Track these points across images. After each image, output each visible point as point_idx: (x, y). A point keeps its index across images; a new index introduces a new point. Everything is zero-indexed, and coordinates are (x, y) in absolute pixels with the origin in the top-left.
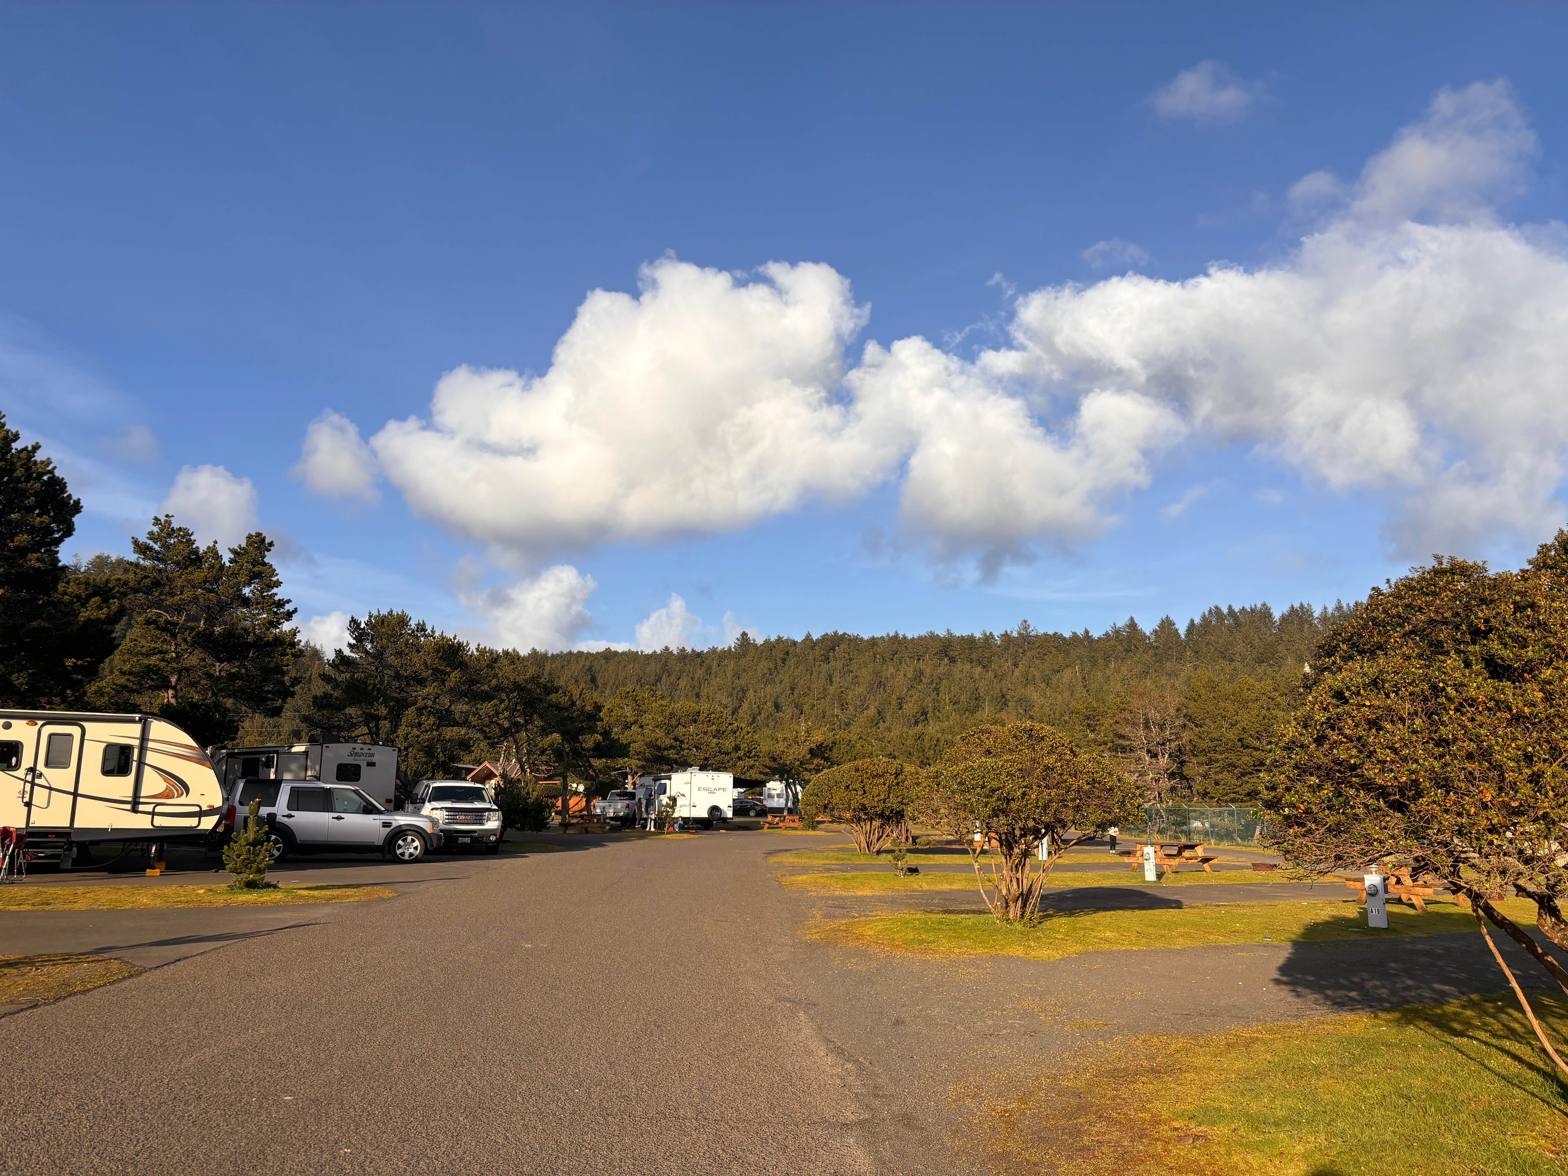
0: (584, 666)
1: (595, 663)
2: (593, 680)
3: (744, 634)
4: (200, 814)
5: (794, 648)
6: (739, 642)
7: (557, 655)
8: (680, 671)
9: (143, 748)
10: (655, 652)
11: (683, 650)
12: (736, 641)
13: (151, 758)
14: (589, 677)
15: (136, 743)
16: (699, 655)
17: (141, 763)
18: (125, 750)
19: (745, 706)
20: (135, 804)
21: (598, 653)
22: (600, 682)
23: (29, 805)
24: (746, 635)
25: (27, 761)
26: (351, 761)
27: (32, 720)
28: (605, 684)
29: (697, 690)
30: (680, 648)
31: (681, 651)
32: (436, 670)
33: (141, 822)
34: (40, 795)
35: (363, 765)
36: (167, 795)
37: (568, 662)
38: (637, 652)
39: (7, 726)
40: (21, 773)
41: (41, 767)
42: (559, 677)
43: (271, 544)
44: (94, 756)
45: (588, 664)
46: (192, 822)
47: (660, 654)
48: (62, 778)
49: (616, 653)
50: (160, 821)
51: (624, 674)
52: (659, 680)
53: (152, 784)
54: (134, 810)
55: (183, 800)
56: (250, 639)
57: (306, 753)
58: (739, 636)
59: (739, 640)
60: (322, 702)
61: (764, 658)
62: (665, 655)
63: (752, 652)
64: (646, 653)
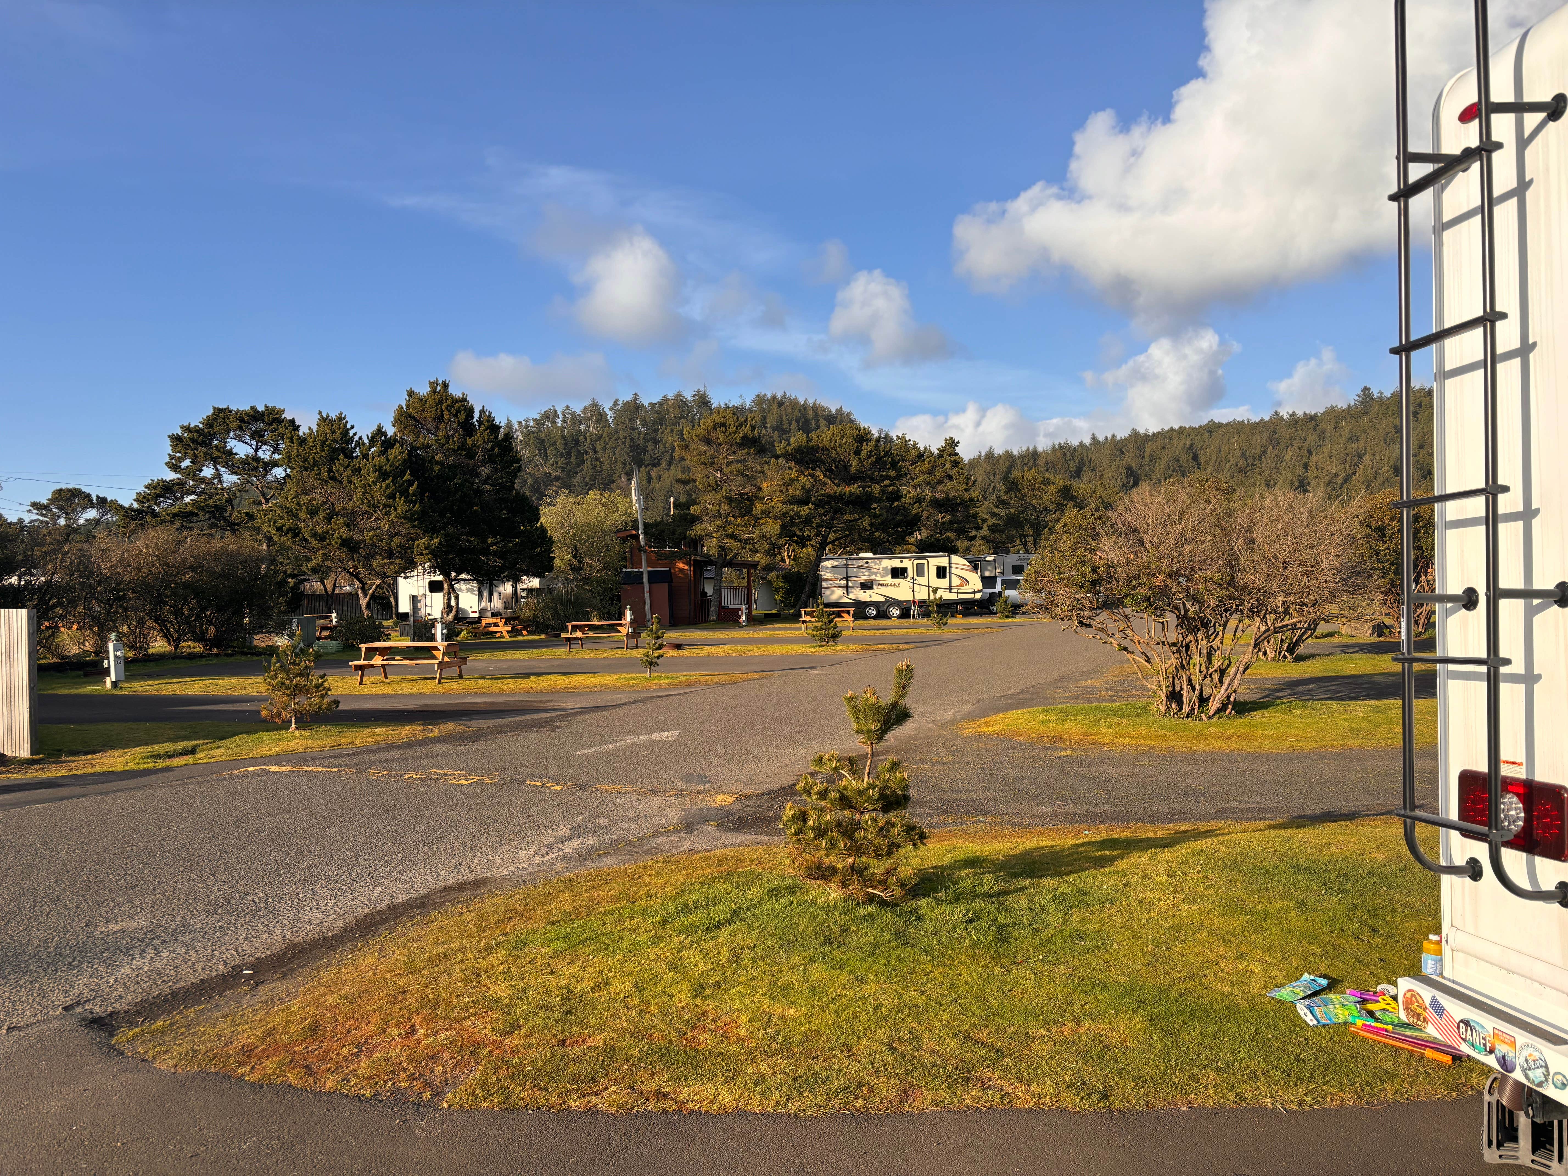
0: (1185, 444)
1: (1197, 439)
2: (1195, 458)
3: (1366, 389)
4: (975, 592)
5: (1428, 398)
6: (1360, 399)
7: (1159, 433)
8: (1291, 439)
9: (950, 567)
10: (1262, 419)
11: (1294, 414)
12: (1356, 398)
13: (953, 570)
14: (1191, 455)
15: (947, 565)
16: (1312, 418)
17: (950, 573)
18: (944, 568)
19: (1360, 471)
20: (950, 589)
21: (1200, 427)
22: (1202, 459)
23: (913, 591)
24: (1369, 389)
25: (910, 575)
26: (1018, 563)
27: (910, 558)
28: (1207, 462)
29: (1305, 460)
30: (1291, 412)
31: (1291, 415)
32: (1058, 504)
33: (953, 596)
34: (917, 587)
35: (1025, 565)
36: (961, 585)
37: (1171, 439)
38: (1243, 421)
39: (902, 562)
40: (909, 579)
41: (915, 577)
42: (1160, 458)
43: (958, 442)
44: (933, 572)
45: (1188, 442)
46: (972, 596)
47: (1268, 422)
48: (922, 580)
49: (1220, 425)
50: (960, 596)
51: (1227, 448)
52: (1264, 452)
53: (956, 581)
54: (950, 592)
55: (967, 587)
56: (958, 501)
57: (994, 560)
58: (1359, 392)
59: (1359, 396)
60: (993, 529)
61: (1390, 413)
62: (1274, 421)
63: (1376, 409)
64: (1253, 421)
